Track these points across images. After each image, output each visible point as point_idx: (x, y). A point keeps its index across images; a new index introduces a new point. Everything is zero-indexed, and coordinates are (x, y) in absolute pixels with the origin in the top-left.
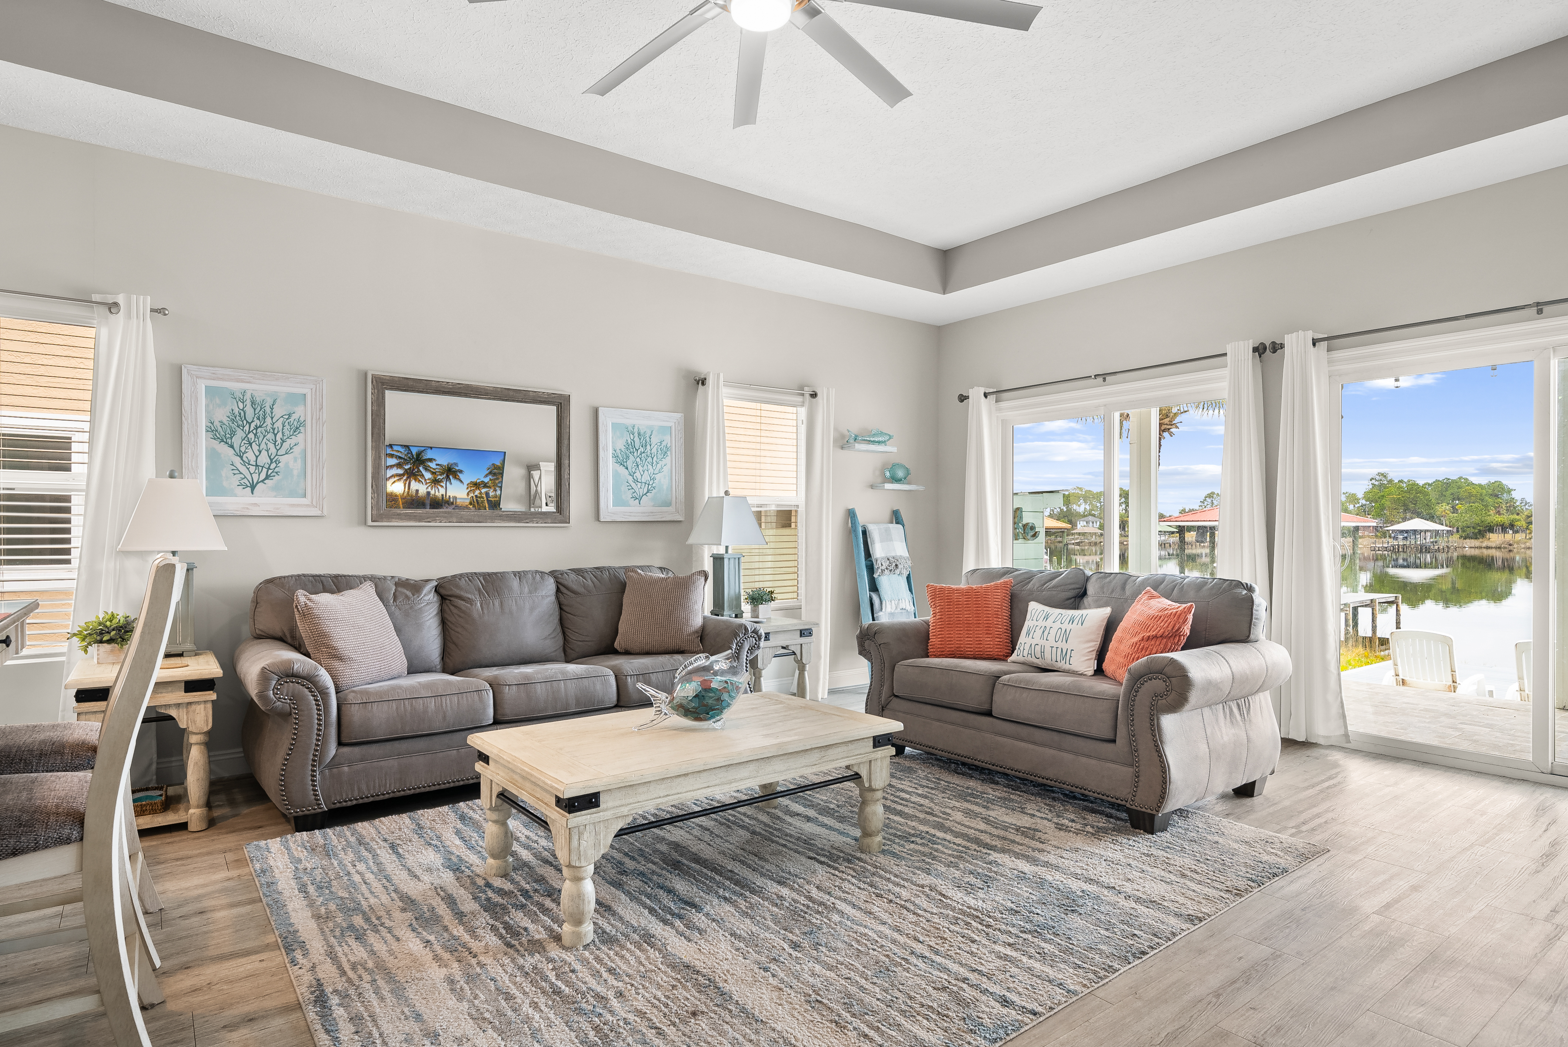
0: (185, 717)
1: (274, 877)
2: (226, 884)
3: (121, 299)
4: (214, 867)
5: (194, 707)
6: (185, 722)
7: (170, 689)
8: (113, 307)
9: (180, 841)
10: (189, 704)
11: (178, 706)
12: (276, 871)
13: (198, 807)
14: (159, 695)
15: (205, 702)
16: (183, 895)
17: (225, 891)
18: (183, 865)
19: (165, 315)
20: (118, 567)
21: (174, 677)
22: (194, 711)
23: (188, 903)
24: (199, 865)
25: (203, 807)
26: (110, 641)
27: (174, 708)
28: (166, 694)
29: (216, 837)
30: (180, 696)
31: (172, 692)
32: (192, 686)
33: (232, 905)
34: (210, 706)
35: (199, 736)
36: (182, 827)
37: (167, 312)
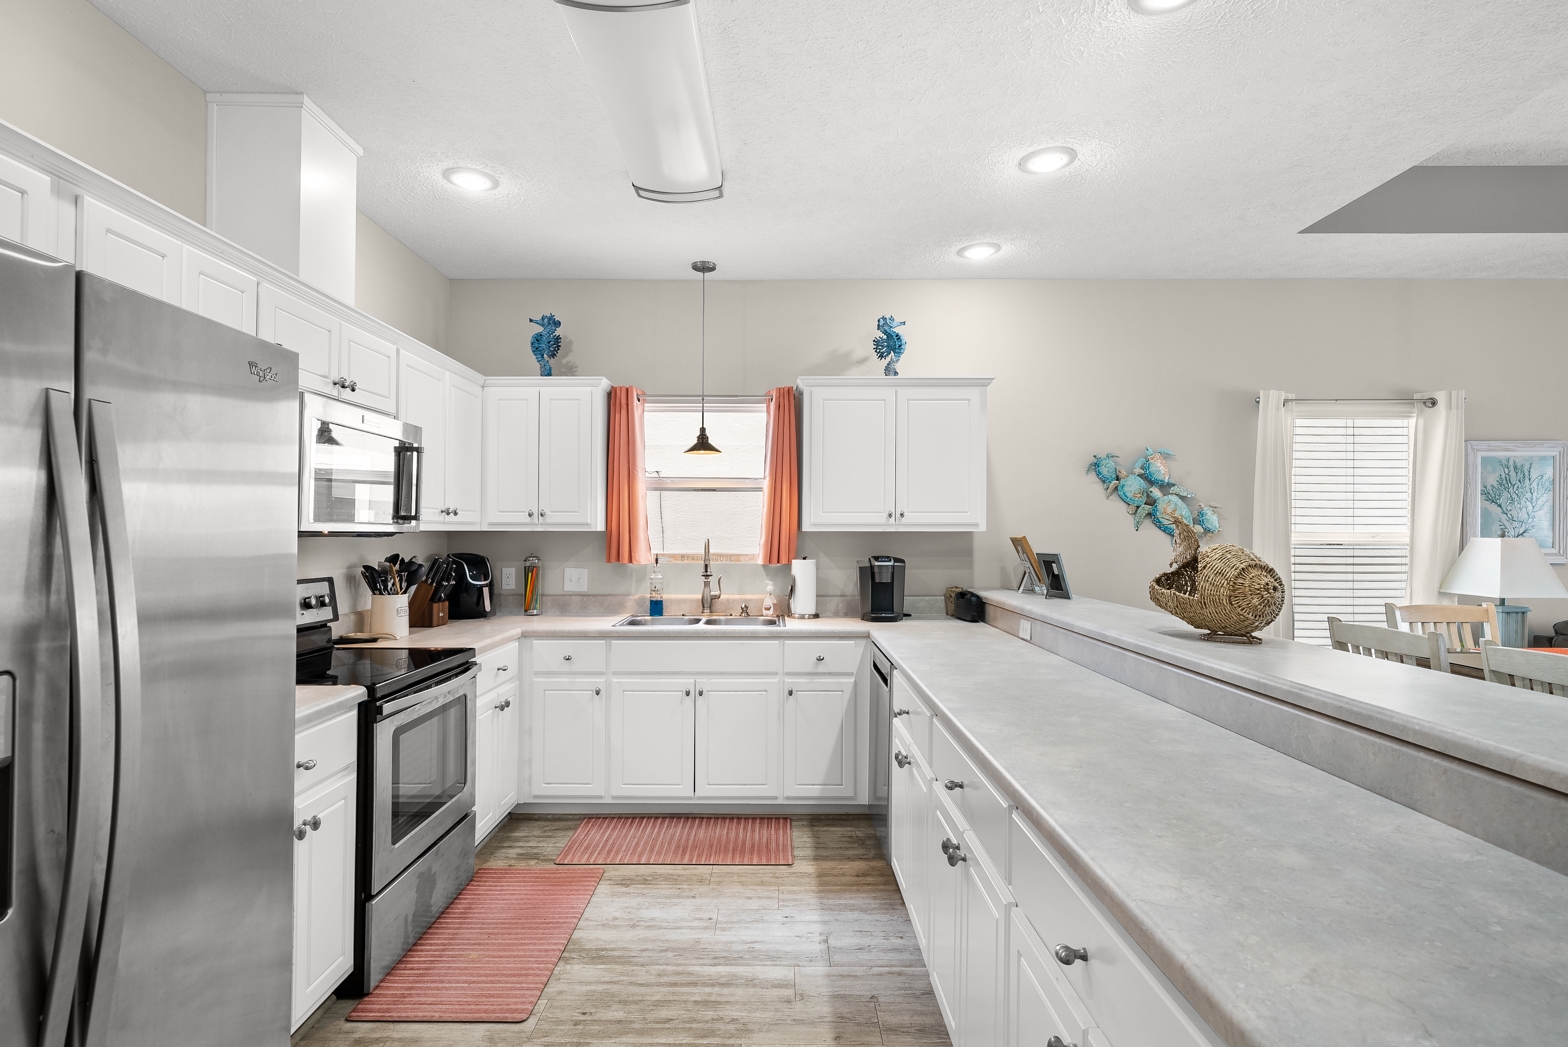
3: (1438, 395)
8: (1433, 402)
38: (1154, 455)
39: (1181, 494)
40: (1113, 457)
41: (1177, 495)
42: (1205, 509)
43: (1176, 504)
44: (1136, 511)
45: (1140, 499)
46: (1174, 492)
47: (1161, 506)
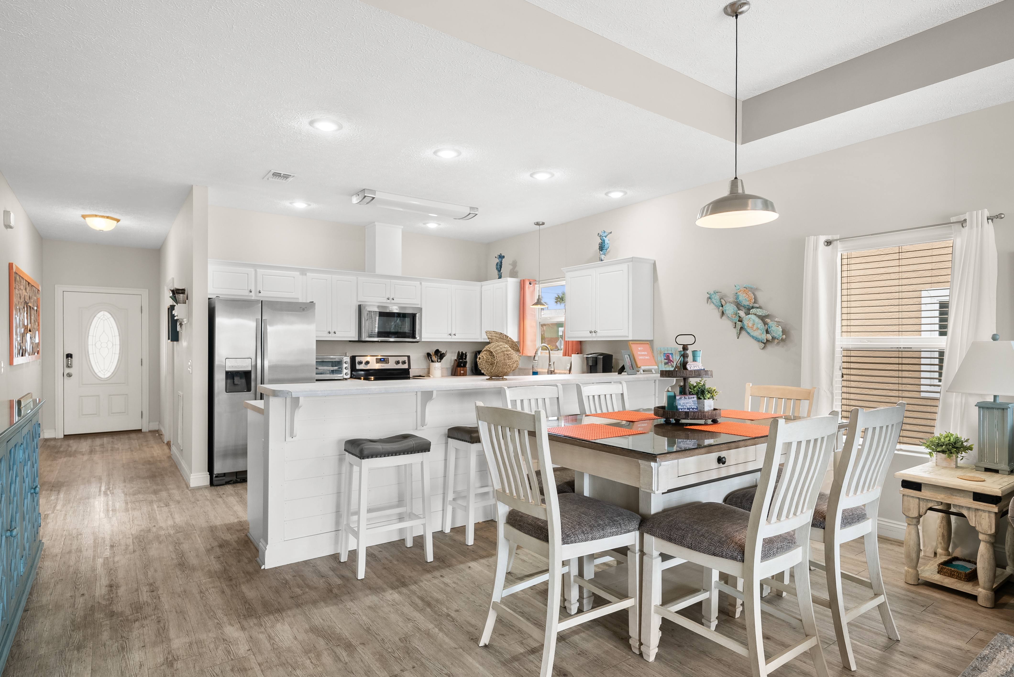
0: (974, 518)
1: (987, 666)
2: (952, 650)
3: (967, 216)
4: (961, 635)
5: (980, 513)
6: (974, 522)
7: (962, 495)
8: (963, 223)
9: (964, 607)
10: (977, 510)
11: (969, 509)
12: (994, 663)
13: (984, 588)
14: (955, 497)
15: (989, 512)
16: (920, 640)
17: (947, 654)
18: (945, 623)
19: (1002, 218)
20: (964, 402)
21: (963, 487)
22: (981, 516)
23: (916, 647)
24: (953, 628)
25: (986, 590)
26: (943, 452)
27: (965, 509)
28: (959, 498)
29: (990, 617)
30: (968, 502)
31: (963, 497)
32: (979, 497)
33: (938, 666)
34: (993, 516)
35: (985, 536)
36: (974, 598)
37: (1003, 216)
38: (740, 289)
39: (758, 314)
40: (717, 293)
41: (755, 314)
42: (770, 323)
43: (754, 321)
44: (736, 325)
45: (735, 318)
46: (753, 313)
47: (745, 322)
